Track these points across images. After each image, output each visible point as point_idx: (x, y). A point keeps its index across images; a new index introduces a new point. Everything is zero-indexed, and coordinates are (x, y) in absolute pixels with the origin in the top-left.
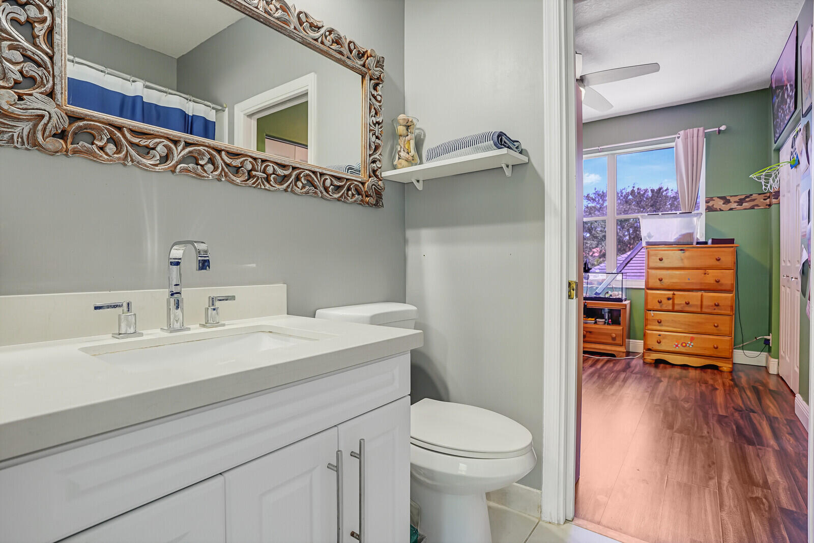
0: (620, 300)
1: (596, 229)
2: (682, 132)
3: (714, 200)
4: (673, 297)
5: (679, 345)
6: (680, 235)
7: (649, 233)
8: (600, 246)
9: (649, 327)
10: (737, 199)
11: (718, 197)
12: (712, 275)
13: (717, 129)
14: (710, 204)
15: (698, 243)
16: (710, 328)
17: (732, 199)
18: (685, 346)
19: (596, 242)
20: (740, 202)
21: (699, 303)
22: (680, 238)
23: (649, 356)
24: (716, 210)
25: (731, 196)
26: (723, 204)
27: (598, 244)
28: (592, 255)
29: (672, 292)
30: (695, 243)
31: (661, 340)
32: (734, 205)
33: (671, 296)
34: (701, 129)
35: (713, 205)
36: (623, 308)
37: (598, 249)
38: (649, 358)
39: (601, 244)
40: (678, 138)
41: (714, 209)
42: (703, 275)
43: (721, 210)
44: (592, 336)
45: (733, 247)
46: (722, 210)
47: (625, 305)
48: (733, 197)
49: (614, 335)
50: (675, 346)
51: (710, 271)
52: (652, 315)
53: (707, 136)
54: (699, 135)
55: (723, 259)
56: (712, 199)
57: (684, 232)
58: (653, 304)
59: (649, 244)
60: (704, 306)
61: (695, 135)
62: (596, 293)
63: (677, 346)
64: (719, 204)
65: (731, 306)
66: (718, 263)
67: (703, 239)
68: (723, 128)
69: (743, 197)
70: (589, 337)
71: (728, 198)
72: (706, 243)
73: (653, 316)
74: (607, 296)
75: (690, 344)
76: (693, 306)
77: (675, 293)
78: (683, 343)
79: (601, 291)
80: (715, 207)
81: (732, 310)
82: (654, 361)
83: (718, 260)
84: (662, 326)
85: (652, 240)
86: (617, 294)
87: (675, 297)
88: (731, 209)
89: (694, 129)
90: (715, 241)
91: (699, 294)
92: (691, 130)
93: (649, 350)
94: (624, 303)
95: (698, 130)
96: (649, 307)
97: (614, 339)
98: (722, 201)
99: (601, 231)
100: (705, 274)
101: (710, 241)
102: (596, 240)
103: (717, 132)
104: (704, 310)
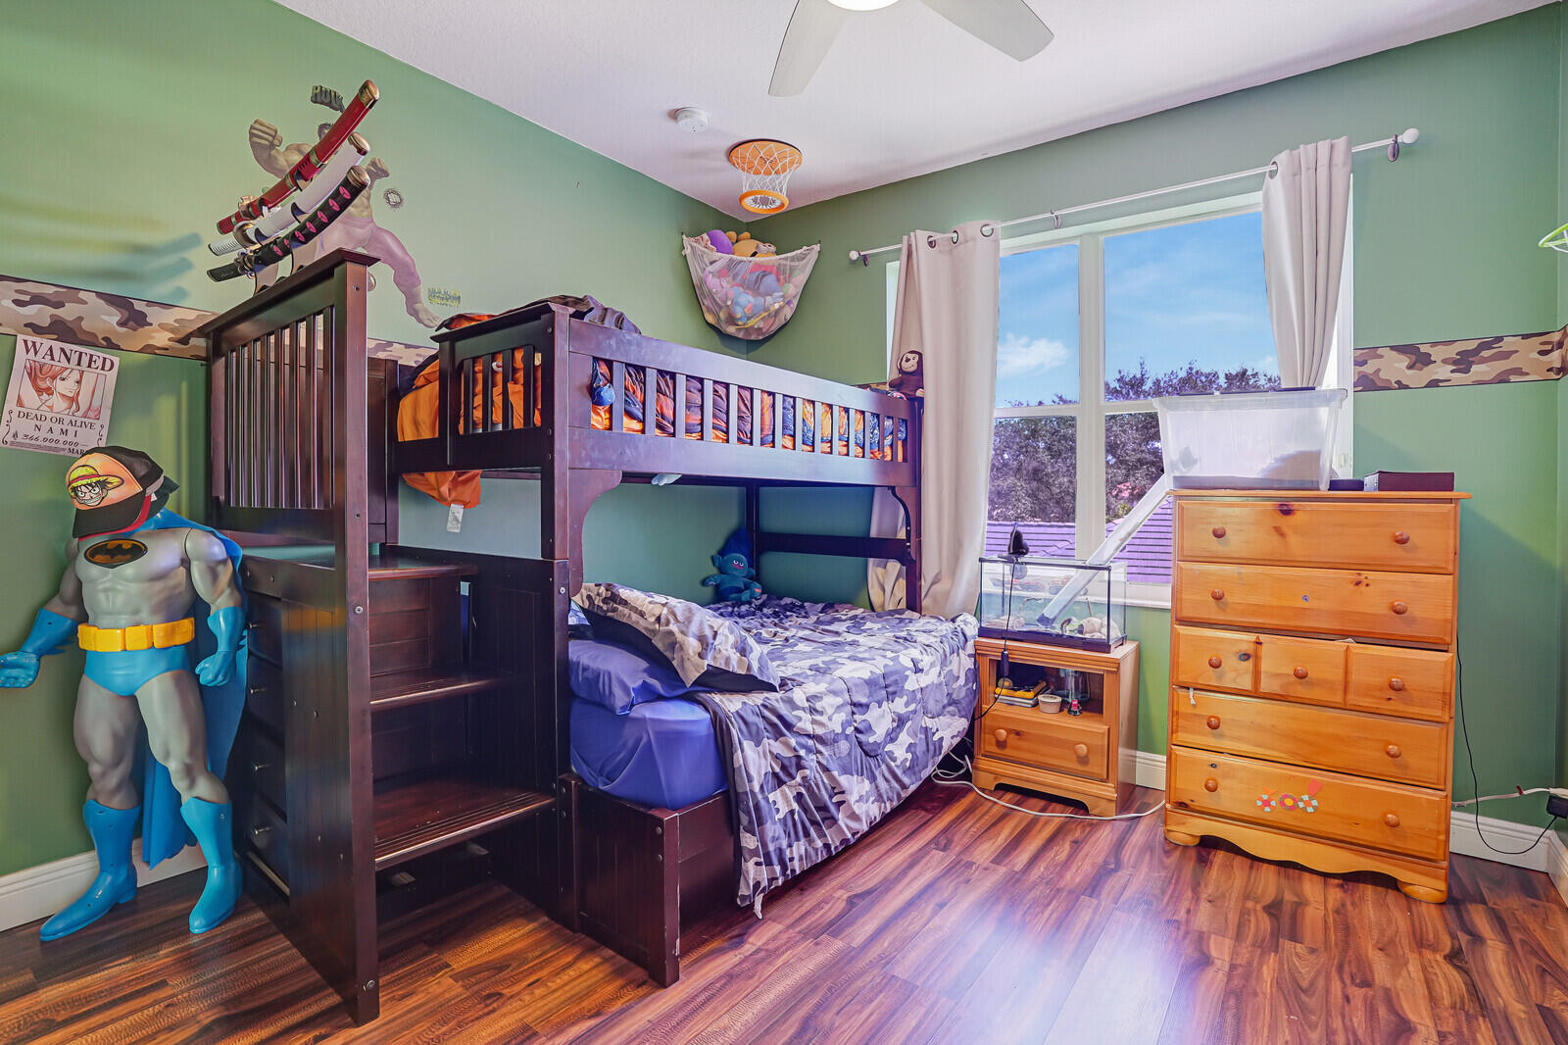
0: (1103, 646)
1: (1124, 446)
2: (1282, 158)
3: (1381, 357)
4: (1256, 651)
5: (1273, 803)
6: (1277, 460)
7: (1187, 449)
8: (1133, 479)
9: (1181, 737)
10: (1452, 352)
11: (1392, 348)
12: (1381, 592)
13: (1390, 141)
14: (1368, 369)
15: (1335, 485)
16: (1370, 756)
17: (1437, 354)
18: (1292, 808)
19: (1123, 471)
20: (1463, 362)
21: (1339, 676)
22: (1278, 469)
23: (1179, 824)
24: (1386, 387)
25: (1434, 344)
26: (1410, 367)
27: (1127, 476)
28: (1117, 495)
29: (1252, 637)
30: (1324, 486)
31: (1219, 780)
32: (1443, 372)
33: (1249, 648)
34: (1341, 143)
35: (1379, 370)
36: (1107, 671)
37: (1128, 484)
38: (1182, 829)
39: (1133, 475)
40: (1273, 174)
41: (1379, 384)
42: (1351, 587)
43: (1401, 386)
44: (1024, 744)
45: (1450, 501)
46: (1407, 387)
47: (1117, 664)
48: (1440, 347)
49: (1083, 749)
50: (1259, 803)
51: (1372, 575)
52: (1193, 702)
53: (1360, 166)
54: (1335, 161)
55: (1416, 537)
56: (1373, 352)
57: (1291, 449)
58: (1195, 668)
59: (1183, 483)
60: (1351, 688)
61: (1323, 160)
62: (1043, 620)
63: (1266, 803)
64: (1395, 367)
65: (1444, 693)
66: (1398, 551)
67: (1345, 473)
68: (1408, 137)
69: (1473, 345)
70: (1015, 748)
71: (1423, 349)
72: (1358, 485)
73: (1194, 706)
74: (1068, 631)
75: (1307, 804)
76: (1321, 683)
77: (1263, 638)
78: (1286, 796)
79: (1056, 613)
80: (1382, 375)
81: (1446, 704)
82: (1197, 841)
83: (1402, 541)
84: (1222, 736)
85: (1195, 472)
86: (1095, 627)
87: (1264, 650)
88: (1434, 384)
89: (1320, 143)
90: (1388, 481)
91: (1339, 645)
92: (1311, 147)
93: (1182, 805)
94: (1116, 653)
95: (1332, 147)
96: (1183, 678)
97: (1084, 760)
98: (1402, 357)
99: (1134, 450)
100: (1358, 583)
101: (1371, 481)
102: (1124, 466)
103: (1390, 151)
104: (1352, 699)
